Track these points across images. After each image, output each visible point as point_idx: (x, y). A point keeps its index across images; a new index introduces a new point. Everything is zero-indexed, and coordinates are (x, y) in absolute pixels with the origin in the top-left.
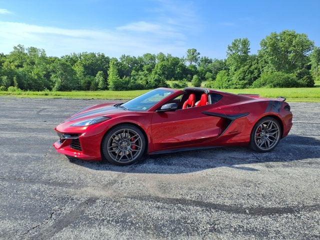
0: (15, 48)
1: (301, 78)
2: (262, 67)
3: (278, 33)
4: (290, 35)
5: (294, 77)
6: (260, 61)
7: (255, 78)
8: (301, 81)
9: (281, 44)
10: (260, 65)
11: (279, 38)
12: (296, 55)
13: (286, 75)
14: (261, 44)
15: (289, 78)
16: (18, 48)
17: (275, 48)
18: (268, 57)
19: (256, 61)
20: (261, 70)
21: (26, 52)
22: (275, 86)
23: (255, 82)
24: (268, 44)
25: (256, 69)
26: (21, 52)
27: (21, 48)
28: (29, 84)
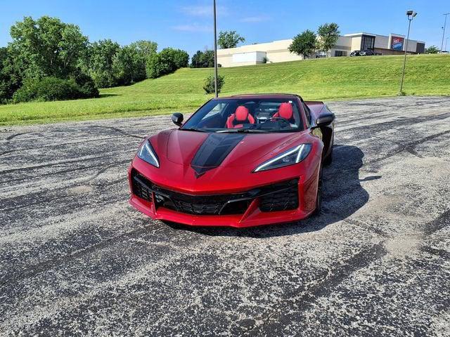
1: (82, 85)
2: (22, 70)
3: (35, 19)
4: (54, 24)
5: (75, 84)
6: (15, 60)
7: (15, 88)
8: (82, 90)
9: (44, 36)
10: (17, 66)
11: (37, 26)
12: (69, 53)
13: (64, 82)
14: (12, 34)
15: (68, 86)
17: (36, 42)
18: (28, 55)
19: (8, 60)
20: (21, 74)
22: (51, 99)
23: (15, 94)
24: (24, 34)
25: (12, 72)
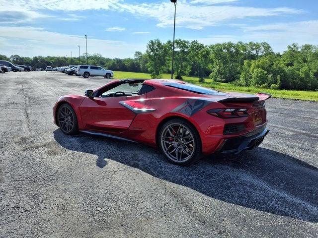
0: (289, 47)
16: (292, 47)
21: (299, 50)
26: (294, 50)
27: (295, 46)
28: (294, 82)
